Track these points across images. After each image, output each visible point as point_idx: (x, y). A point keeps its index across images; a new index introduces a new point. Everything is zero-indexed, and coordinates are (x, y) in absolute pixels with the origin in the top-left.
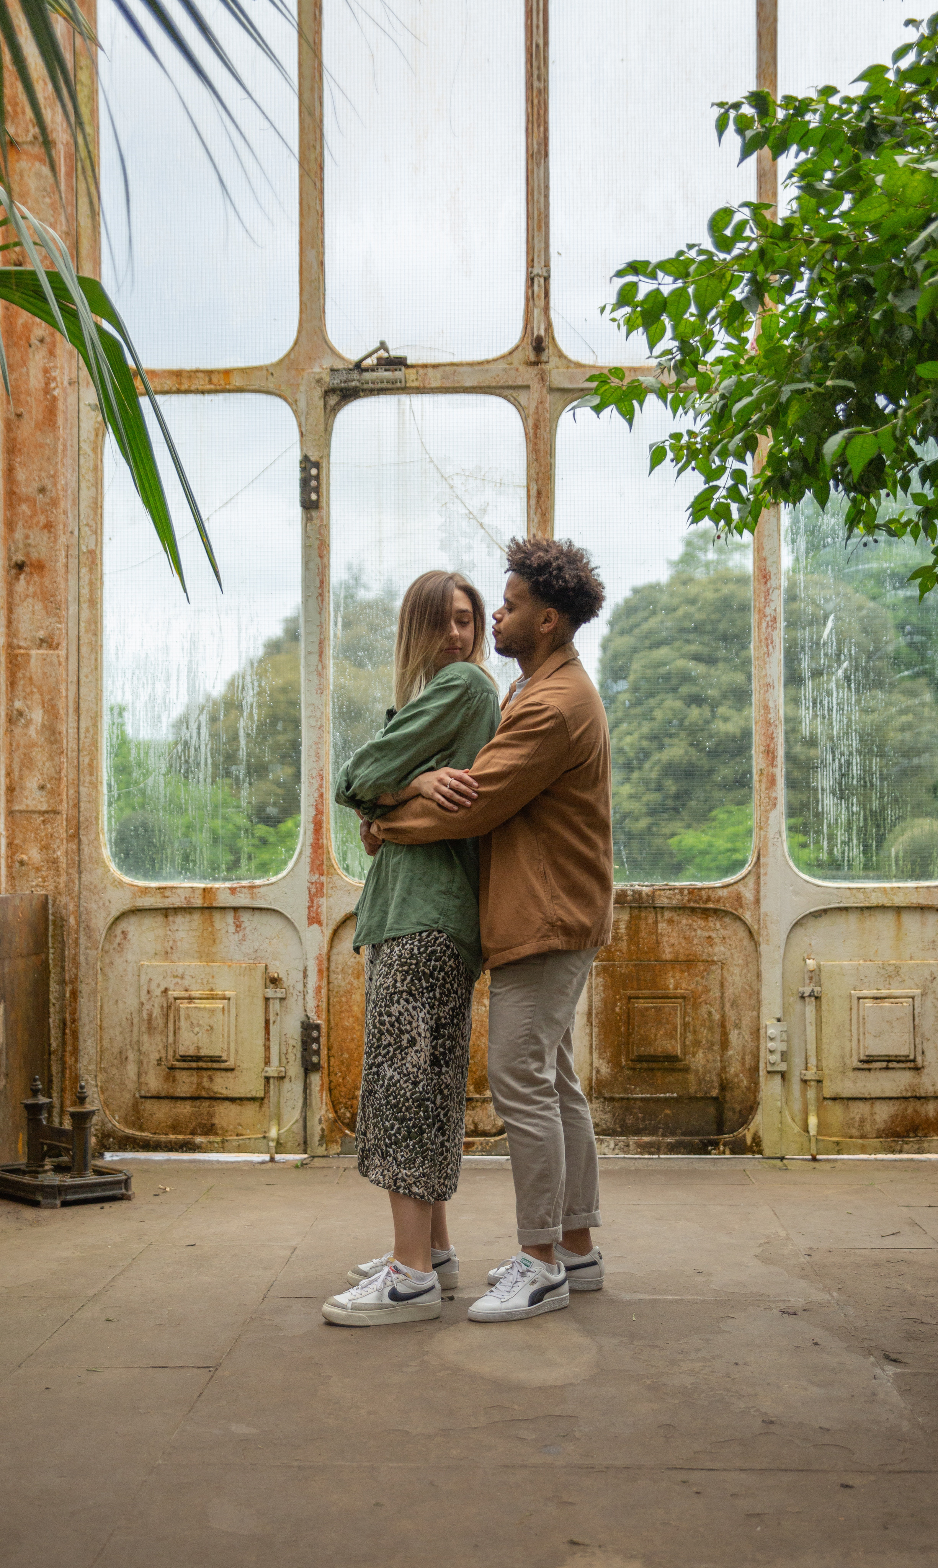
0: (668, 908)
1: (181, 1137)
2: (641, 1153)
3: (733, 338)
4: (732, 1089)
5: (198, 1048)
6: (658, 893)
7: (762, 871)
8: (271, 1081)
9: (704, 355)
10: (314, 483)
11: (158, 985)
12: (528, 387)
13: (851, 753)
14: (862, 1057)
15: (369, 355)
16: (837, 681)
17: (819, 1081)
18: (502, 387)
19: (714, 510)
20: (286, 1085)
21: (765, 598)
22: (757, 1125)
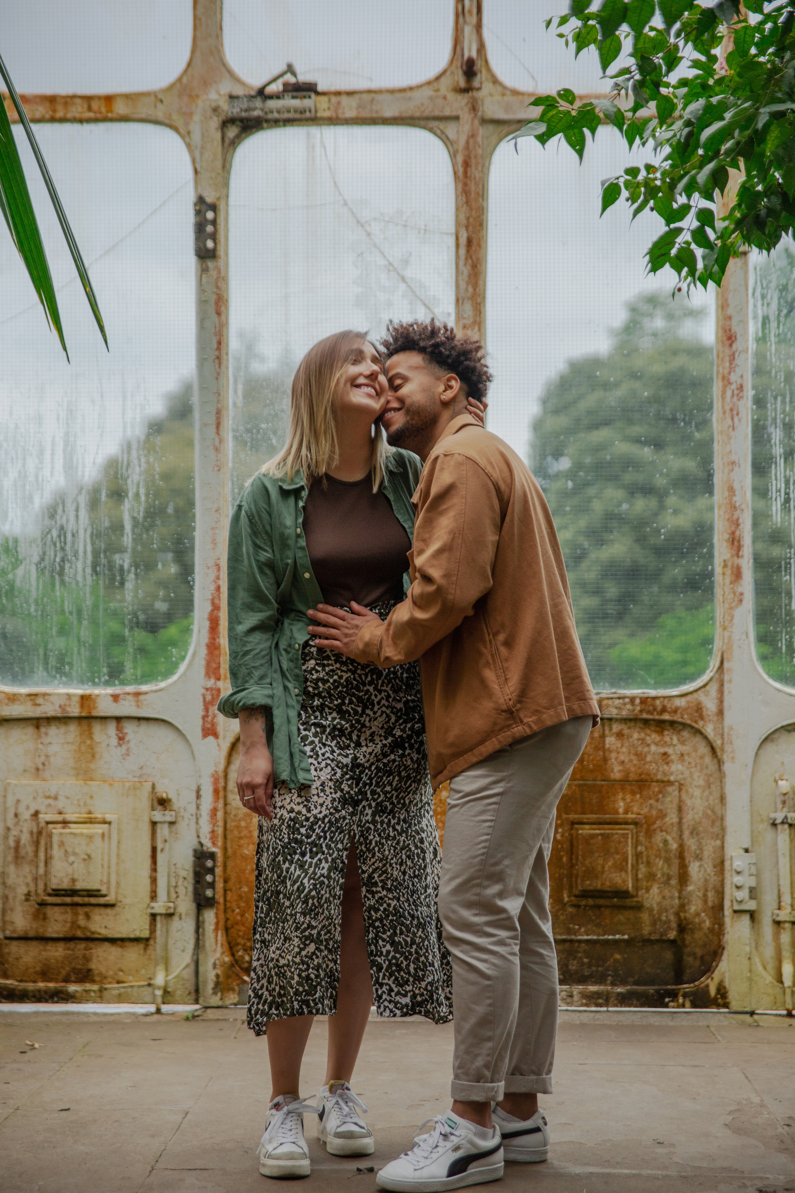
0: (617, 720)
1: (51, 985)
2: (587, 1005)
3: (702, 53)
4: (692, 931)
5: (74, 881)
6: (605, 702)
7: (726, 678)
8: (158, 918)
9: (667, 74)
10: (210, 229)
11: (28, 808)
12: (457, 118)
15: (274, 80)
18: (428, 119)
19: (677, 256)
20: (176, 923)
21: (731, 364)
22: (723, 974)
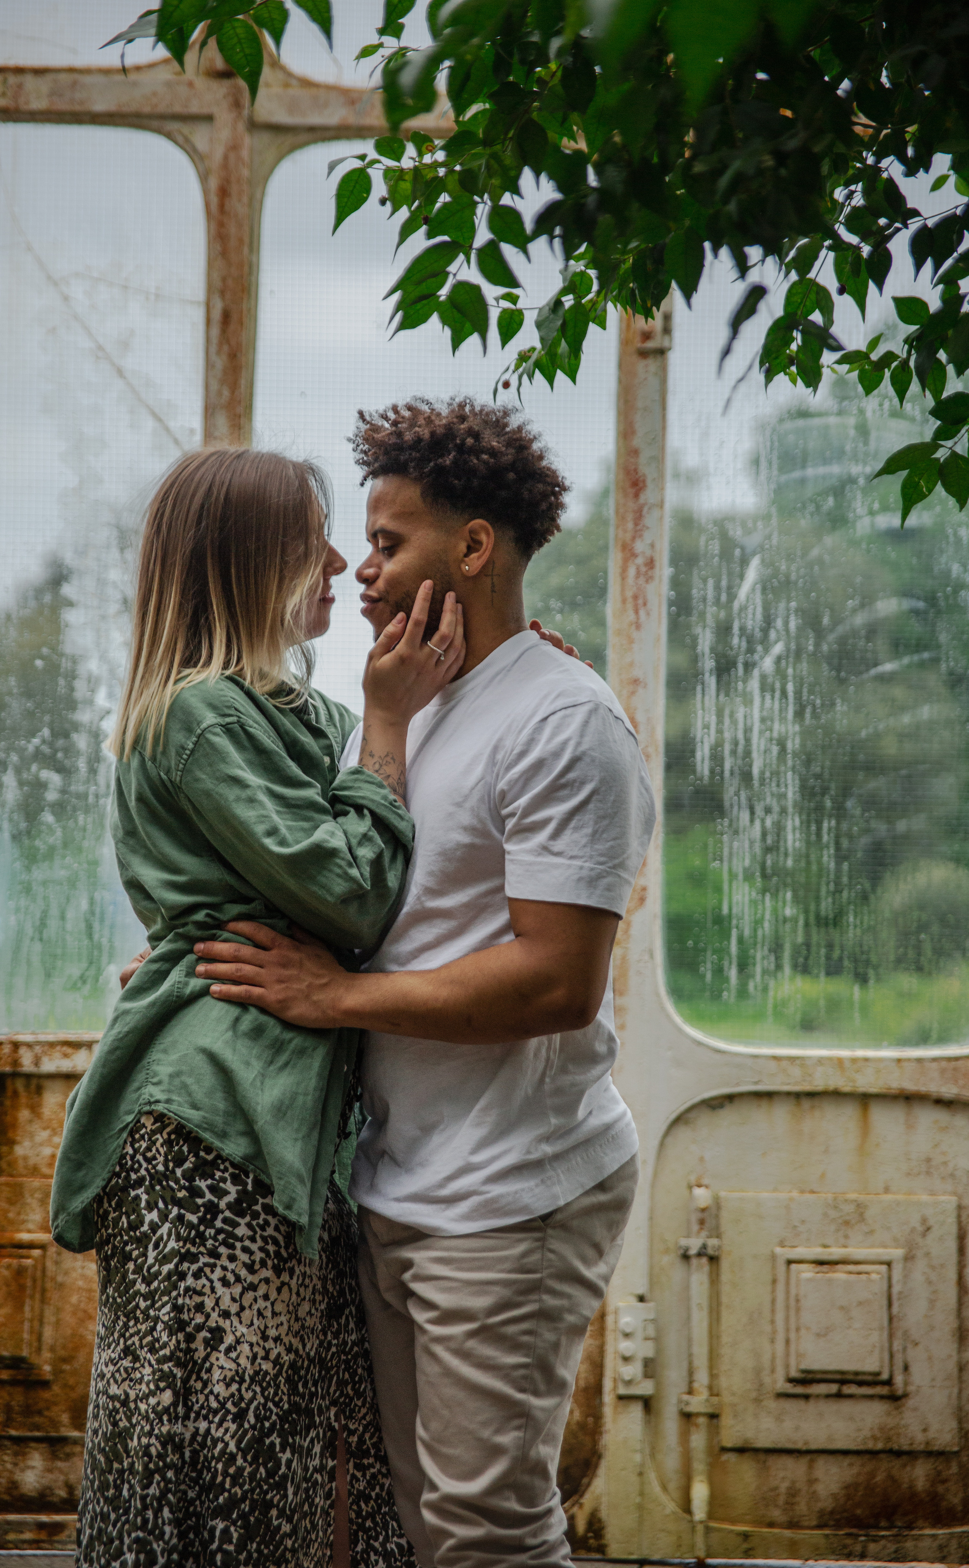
12: (209, 118)
13: (783, 811)
14: (794, 1374)
16: (763, 678)
17: (713, 1416)
18: (163, 117)
21: (636, 524)
22: (598, 1498)
